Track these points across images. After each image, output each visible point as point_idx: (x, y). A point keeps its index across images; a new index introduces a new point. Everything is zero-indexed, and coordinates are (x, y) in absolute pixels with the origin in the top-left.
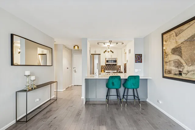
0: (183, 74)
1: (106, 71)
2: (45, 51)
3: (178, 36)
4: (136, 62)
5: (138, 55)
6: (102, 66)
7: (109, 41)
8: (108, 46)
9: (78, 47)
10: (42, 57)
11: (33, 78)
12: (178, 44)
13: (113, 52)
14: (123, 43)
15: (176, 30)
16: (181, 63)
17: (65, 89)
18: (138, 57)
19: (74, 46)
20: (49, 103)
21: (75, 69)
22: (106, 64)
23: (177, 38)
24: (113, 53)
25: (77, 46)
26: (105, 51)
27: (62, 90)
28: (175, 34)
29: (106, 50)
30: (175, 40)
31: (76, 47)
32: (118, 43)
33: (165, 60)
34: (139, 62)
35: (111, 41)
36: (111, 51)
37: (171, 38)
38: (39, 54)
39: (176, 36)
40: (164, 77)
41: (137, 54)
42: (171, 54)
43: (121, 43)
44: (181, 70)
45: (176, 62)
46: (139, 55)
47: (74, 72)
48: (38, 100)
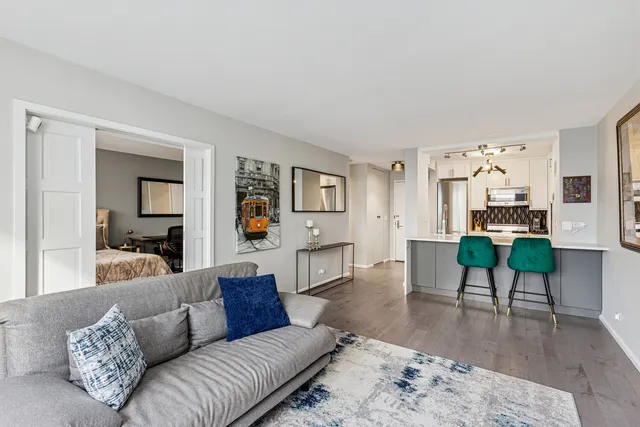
2: (333, 181)
4: (566, 202)
5: (574, 178)
6: (476, 212)
7: (480, 147)
8: (486, 154)
9: (403, 165)
10: (326, 192)
11: (316, 232)
13: (503, 172)
14: (524, 148)
17: (372, 265)
18: (574, 187)
19: (393, 165)
20: (339, 282)
21: (397, 219)
22: (488, 207)
24: (505, 173)
25: (400, 162)
26: (479, 170)
27: (365, 266)
29: (481, 168)
31: (398, 166)
32: (504, 150)
34: (578, 201)
35: (485, 146)
36: (498, 168)
38: (322, 187)
41: (569, 178)
43: (520, 147)
47: (395, 227)
48: (322, 271)
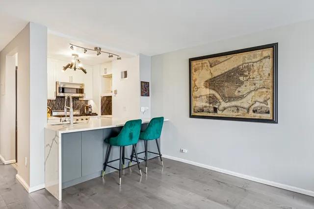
0: (218, 111)
1: (54, 114)
3: (213, 68)
4: (142, 95)
5: (145, 82)
6: (50, 101)
7: (96, 48)
8: (73, 55)
12: (213, 77)
14: (120, 58)
15: (211, 60)
16: (217, 99)
18: (145, 87)
22: (57, 97)
23: (212, 69)
24: (85, 73)
28: (209, 65)
30: (209, 71)
32: (112, 56)
33: (195, 94)
34: (146, 95)
37: (204, 68)
39: (211, 66)
40: (191, 116)
42: (203, 87)
43: (117, 57)
44: (217, 107)
45: (210, 97)
46: (147, 83)
